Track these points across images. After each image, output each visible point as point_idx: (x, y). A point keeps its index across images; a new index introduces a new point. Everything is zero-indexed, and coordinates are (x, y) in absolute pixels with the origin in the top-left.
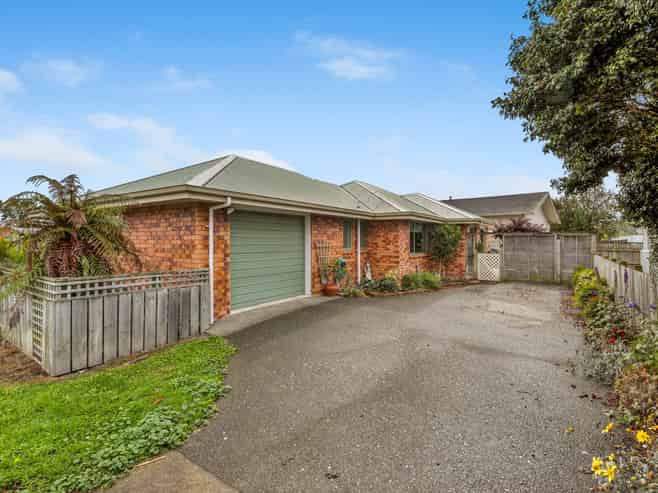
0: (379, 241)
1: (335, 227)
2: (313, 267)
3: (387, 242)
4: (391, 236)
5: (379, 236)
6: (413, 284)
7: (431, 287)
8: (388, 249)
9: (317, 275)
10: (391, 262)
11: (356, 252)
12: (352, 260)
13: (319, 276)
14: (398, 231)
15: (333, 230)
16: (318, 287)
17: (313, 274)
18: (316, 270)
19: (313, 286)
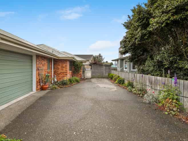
0: (60, 67)
1: (44, 61)
2: (37, 78)
3: (62, 67)
4: (64, 65)
5: (59, 65)
6: (72, 81)
7: (77, 82)
8: (63, 70)
9: (39, 82)
10: (64, 74)
11: (52, 71)
12: (50, 74)
13: (40, 82)
14: (67, 63)
15: (44, 62)
16: (39, 87)
17: (37, 82)
18: (38, 80)
19: (37, 87)
